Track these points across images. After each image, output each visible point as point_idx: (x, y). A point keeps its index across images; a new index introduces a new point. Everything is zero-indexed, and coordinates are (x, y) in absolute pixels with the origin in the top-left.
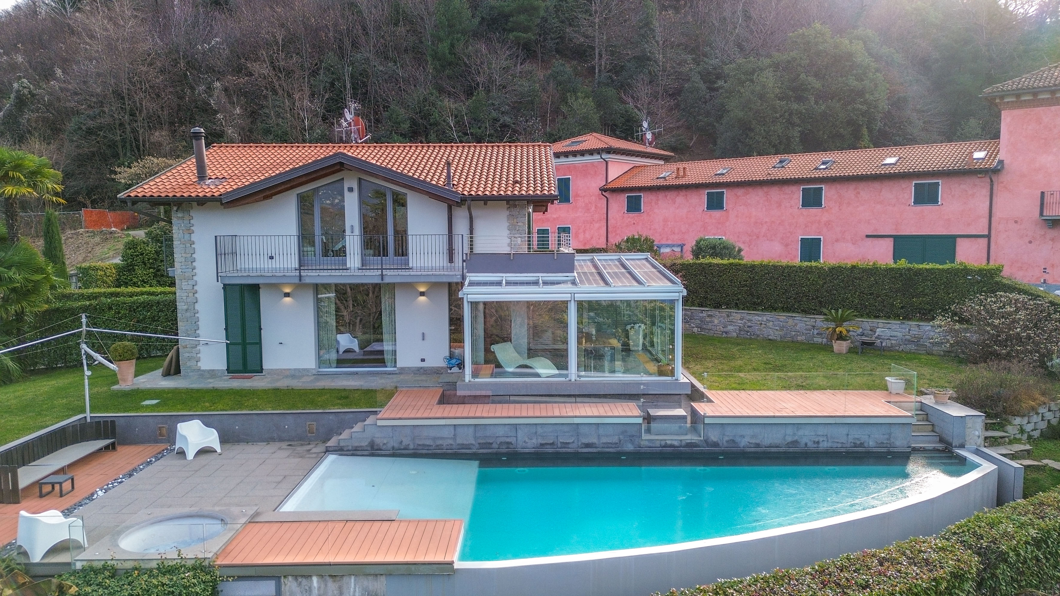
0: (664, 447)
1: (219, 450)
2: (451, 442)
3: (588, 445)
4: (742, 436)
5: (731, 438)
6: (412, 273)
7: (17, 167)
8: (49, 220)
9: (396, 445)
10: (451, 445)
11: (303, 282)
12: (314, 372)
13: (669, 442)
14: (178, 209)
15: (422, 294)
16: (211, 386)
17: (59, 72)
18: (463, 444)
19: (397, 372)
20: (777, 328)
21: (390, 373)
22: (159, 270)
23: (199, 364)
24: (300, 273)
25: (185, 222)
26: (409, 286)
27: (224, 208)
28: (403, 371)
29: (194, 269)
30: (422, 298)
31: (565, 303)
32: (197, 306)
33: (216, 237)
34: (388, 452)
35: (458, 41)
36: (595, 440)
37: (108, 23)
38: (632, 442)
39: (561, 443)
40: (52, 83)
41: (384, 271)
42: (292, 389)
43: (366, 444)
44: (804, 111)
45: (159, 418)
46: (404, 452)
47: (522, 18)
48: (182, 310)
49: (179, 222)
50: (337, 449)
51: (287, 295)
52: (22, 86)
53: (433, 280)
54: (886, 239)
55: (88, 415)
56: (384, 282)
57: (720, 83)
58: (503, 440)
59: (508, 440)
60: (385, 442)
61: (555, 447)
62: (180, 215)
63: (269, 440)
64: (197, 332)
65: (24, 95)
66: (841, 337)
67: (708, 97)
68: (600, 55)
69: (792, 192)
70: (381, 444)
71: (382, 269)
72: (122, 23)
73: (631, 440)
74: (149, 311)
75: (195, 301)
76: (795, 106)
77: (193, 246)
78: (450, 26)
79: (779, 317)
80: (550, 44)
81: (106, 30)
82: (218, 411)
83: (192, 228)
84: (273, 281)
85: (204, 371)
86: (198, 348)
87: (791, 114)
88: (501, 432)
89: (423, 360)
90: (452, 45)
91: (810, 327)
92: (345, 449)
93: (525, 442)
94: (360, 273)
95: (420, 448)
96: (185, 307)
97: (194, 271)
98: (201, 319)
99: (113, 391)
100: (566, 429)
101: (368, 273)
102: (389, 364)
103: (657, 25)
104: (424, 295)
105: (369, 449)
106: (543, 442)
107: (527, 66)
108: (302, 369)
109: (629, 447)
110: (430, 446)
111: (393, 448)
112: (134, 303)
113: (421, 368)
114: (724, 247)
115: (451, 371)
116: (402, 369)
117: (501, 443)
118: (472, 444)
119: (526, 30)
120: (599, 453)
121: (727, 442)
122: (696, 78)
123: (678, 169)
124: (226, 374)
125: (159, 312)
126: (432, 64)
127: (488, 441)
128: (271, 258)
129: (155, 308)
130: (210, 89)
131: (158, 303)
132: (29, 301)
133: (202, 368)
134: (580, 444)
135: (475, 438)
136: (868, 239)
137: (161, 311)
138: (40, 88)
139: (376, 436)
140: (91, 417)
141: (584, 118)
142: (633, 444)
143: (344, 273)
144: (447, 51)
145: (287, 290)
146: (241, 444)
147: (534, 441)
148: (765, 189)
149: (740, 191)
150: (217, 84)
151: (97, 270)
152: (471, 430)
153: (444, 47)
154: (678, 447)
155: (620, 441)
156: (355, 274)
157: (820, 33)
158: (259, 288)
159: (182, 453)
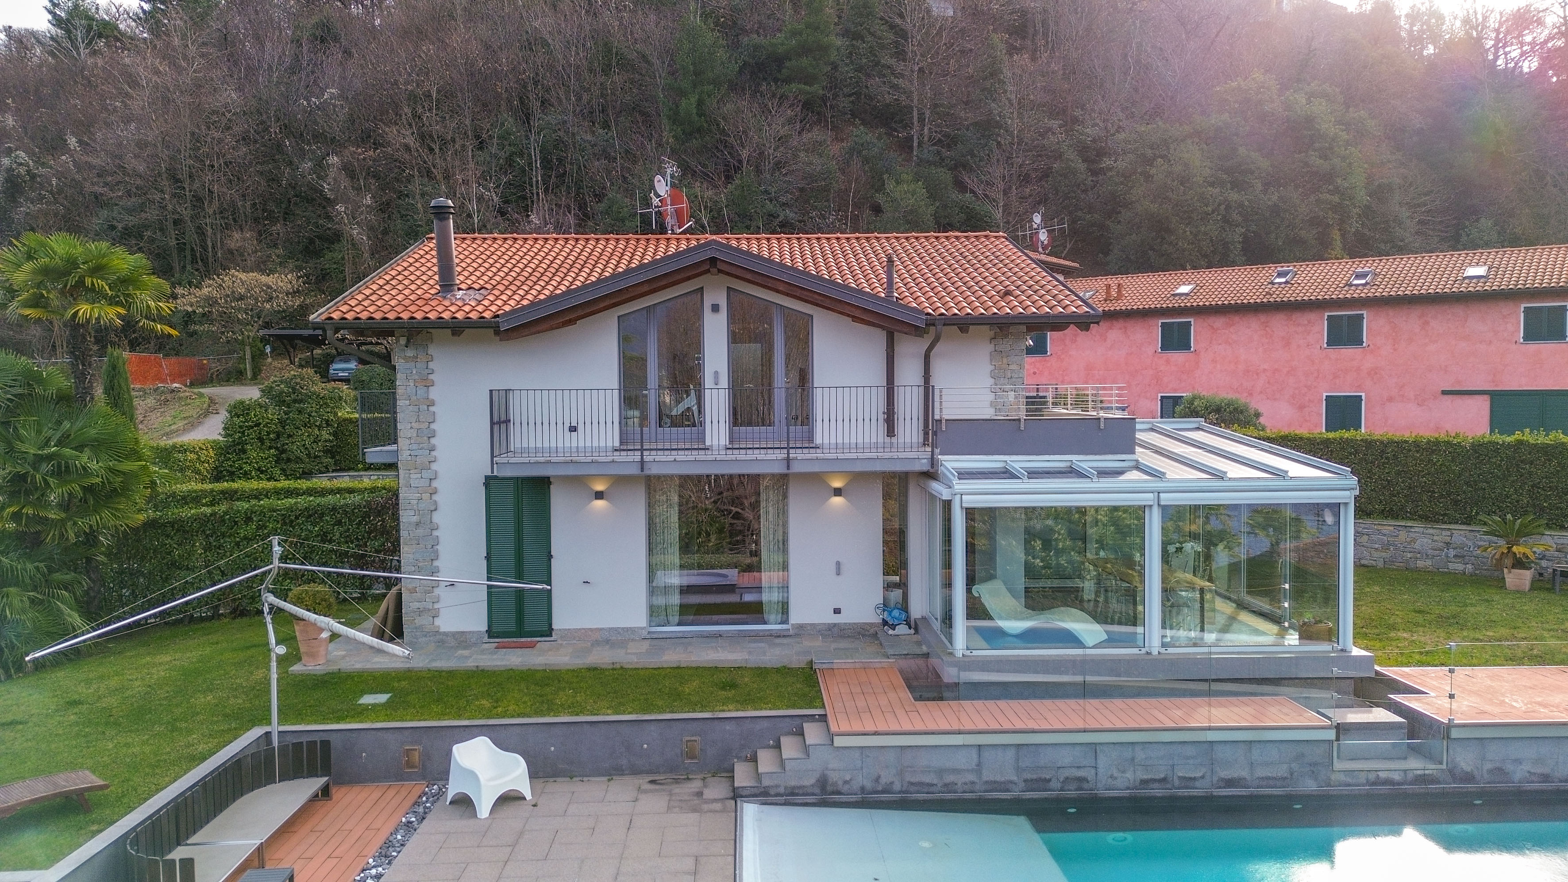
0: (1374, 784)
1: (529, 797)
2: (971, 777)
3: (1230, 783)
4: (1518, 761)
5: (1498, 765)
6: (821, 456)
7: (98, 270)
8: (114, 367)
9: (869, 785)
10: (973, 783)
11: (647, 472)
12: (644, 633)
13: (1383, 775)
14: (408, 341)
15: (838, 492)
16: (471, 664)
17: (72, 141)
18: (995, 782)
19: (791, 632)
20: (1377, 546)
21: (779, 635)
22: (284, 451)
23: (438, 622)
24: (642, 456)
25: (419, 365)
26: (815, 479)
27: (501, 340)
28: (802, 630)
29: (432, 449)
30: (837, 500)
31: (1139, 512)
32: (437, 518)
33: (491, 391)
34: (853, 798)
35: (709, 96)
36: (1244, 773)
37: (161, 63)
38: (1314, 775)
39: (1180, 778)
40: (63, 157)
41: (791, 451)
42: (622, 668)
43: (812, 781)
44: (1246, 203)
45: (406, 733)
46: (885, 797)
47: (805, 61)
48: (410, 523)
49: (408, 365)
50: (756, 791)
51: (599, 495)
52: (16, 162)
53: (859, 468)
54: (1477, 397)
55: (275, 727)
56: (790, 471)
57: (1107, 162)
58: (1067, 773)
59: (1081, 773)
60: (848, 778)
61: (1168, 786)
62: (410, 353)
63: (613, 772)
64: (436, 563)
65: (19, 176)
66: (1520, 563)
67: (1089, 182)
68: (921, 120)
69: (1309, 322)
70: (840, 783)
71: (788, 448)
72: (184, 64)
73: (1313, 772)
74: (318, 523)
75: (433, 508)
76: (1234, 196)
77: (432, 409)
78: (697, 74)
79: (1380, 527)
80: (844, 103)
81: (157, 72)
82: (513, 717)
83: (431, 377)
84: (571, 471)
85: (446, 634)
86: (437, 591)
87: (1228, 208)
88: (1066, 758)
89: (837, 611)
90: (700, 103)
91: (1442, 544)
92: (772, 792)
93: (1112, 777)
94: (732, 456)
95: (913, 789)
96: (415, 519)
97: (433, 453)
98: (441, 540)
99: (295, 676)
100: (1190, 751)
101: (741, 455)
102: (772, 617)
103: (1009, 74)
104: (840, 495)
105: (817, 790)
106: (1145, 777)
107: (816, 134)
108: (623, 629)
109: (1310, 786)
110: (933, 785)
111: (863, 789)
112: (290, 509)
113: (835, 625)
114: (1235, 409)
115: (896, 632)
116: (801, 627)
117: (1067, 778)
118: (1011, 782)
119: (809, 80)
120: (1251, 797)
121: (1490, 771)
122: (1071, 154)
123: (1108, 287)
124: (486, 639)
125: (334, 525)
126: (671, 130)
127: (1043, 776)
128: (573, 429)
129: (328, 518)
130: (320, 165)
131: (334, 509)
132: (112, 508)
133: (442, 630)
134: (1215, 779)
135: (1018, 770)
136: (1446, 397)
137: (339, 523)
138: (43, 165)
139: (831, 766)
140: (279, 732)
141: (911, 212)
142: (1316, 779)
143: (701, 456)
144: (695, 111)
145: (600, 487)
146: (559, 779)
147: (1129, 775)
148: (1263, 317)
149: (1219, 322)
150: (334, 159)
151: (186, 450)
152: (1011, 753)
153: (689, 104)
154: (1399, 784)
155: (1292, 774)
156: (719, 458)
157: (1263, 87)
158: (550, 483)
159: (464, 803)
